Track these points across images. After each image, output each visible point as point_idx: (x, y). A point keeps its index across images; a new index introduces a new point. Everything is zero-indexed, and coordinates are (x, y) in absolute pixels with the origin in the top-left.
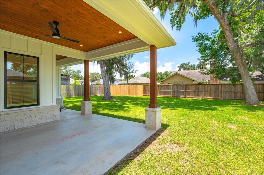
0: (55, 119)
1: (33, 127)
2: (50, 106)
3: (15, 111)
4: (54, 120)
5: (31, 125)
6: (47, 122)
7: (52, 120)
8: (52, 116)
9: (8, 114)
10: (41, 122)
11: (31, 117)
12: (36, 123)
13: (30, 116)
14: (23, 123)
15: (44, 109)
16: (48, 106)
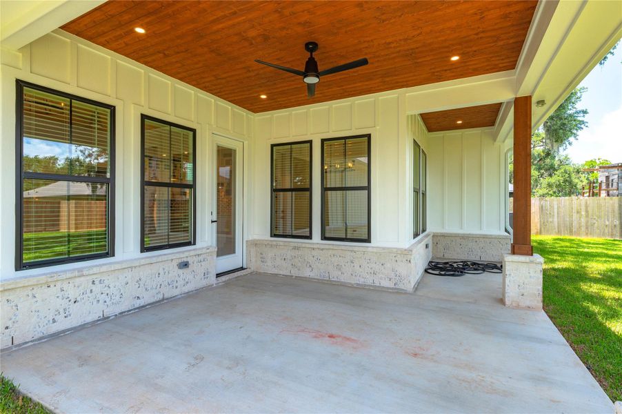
0: (401, 286)
1: (355, 286)
2: (388, 248)
3: (331, 247)
4: (397, 286)
5: (353, 281)
6: (382, 285)
7: (392, 286)
8: (393, 275)
9: (322, 249)
10: (369, 281)
11: (352, 265)
12: (361, 281)
13: (352, 262)
14: (340, 273)
15: (376, 253)
16: (384, 248)
